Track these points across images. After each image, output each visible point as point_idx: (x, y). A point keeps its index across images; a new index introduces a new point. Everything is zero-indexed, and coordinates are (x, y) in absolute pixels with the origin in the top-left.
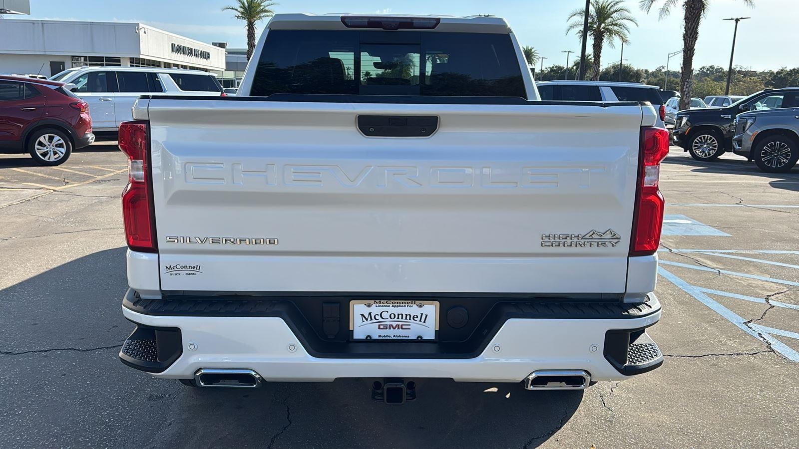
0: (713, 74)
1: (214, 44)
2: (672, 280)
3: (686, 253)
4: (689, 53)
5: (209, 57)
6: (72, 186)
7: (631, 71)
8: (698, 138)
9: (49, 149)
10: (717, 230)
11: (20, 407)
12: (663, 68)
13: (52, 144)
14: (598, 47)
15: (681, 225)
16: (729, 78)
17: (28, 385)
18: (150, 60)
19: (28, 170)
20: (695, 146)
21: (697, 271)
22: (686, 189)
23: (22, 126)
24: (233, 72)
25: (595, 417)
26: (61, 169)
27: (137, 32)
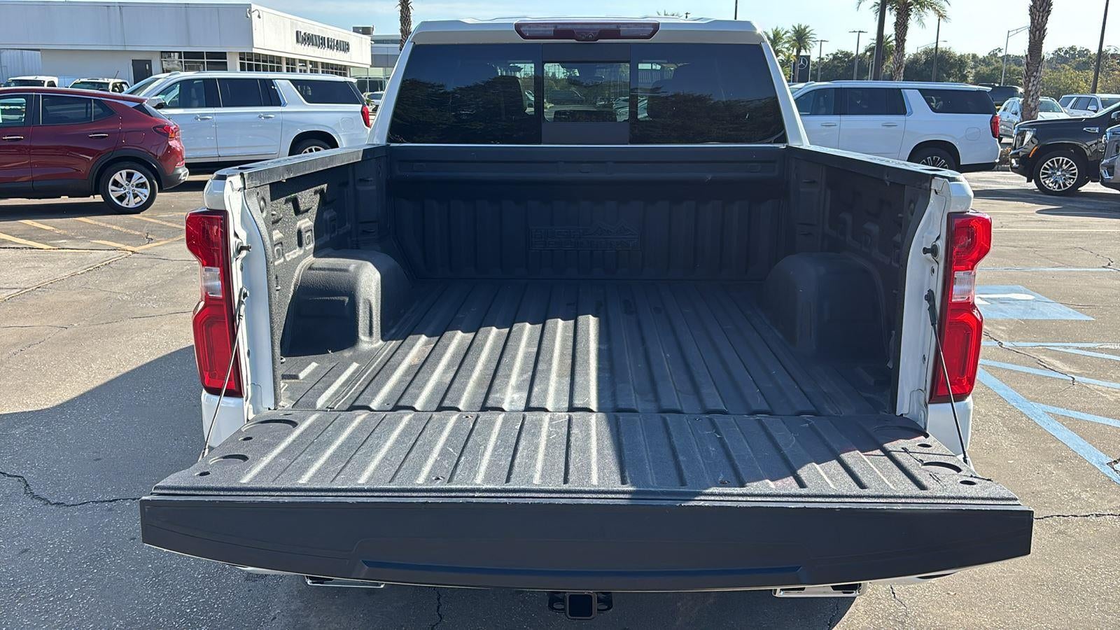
0: (1074, 59)
1: (356, 30)
2: (1001, 392)
3: (1024, 348)
4: (1037, 32)
5: (348, 49)
6: (157, 244)
7: (952, 57)
8: (1048, 162)
9: (127, 190)
10: (1071, 310)
11: (71, 588)
12: (1000, 51)
13: (132, 183)
14: (901, 27)
15: (1017, 302)
16: (1098, 65)
17: (83, 554)
18: (267, 55)
19: (99, 221)
20: (1044, 174)
21: (1040, 379)
22: (1026, 243)
23: (91, 158)
24: (382, 69)
25: (880, 615)
26: (144, 219)
27: (249, 16)
